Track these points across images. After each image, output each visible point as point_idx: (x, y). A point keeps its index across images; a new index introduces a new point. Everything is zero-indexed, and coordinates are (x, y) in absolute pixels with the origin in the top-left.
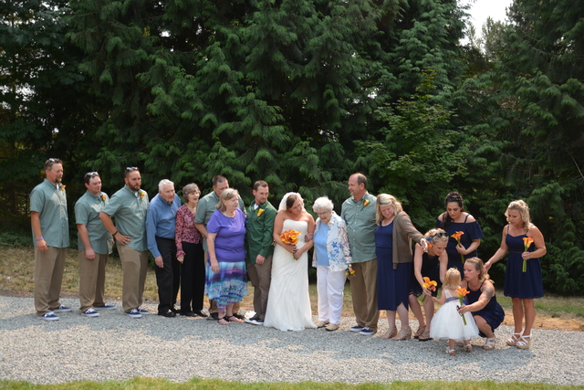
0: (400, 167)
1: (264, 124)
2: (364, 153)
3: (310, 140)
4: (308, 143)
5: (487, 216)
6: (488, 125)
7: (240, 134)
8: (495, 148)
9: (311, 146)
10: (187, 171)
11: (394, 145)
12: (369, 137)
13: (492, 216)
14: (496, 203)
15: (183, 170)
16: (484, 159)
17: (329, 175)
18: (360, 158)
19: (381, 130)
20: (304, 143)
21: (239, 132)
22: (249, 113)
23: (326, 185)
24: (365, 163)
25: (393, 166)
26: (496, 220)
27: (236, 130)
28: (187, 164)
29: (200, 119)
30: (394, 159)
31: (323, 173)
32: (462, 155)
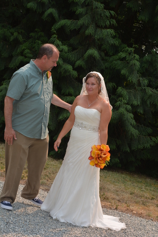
1: (98, 26)
3: (135, 48)
7: (76, 32)
9: (135, 52)
10: (26, 57)
15: (22, 55)
17: (146, 82)
20: (130, 49)
21: (75, 29)
22: (86, 13)
23: (142, 90)
27: (72, 28)
28: (27, 51)
29: (43, 13)
31: (141, 79)
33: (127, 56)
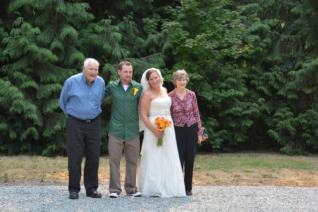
0: (196, 45)
2: (153, 31)
4: (110, 21)
5: (259, 88)
6: (258, 5)
8: (266, 26)
9: (113, 24)
11: (186, 23)
12: (155, 15)
13: (263, 88)
14: (266, 76)
16: (257, 37)
18: (151, 36)
19: (166, 9)
20: (106, 21)
24: (156, 40)
25: (190, 44)
26: (266, 91)
30: (188, 37)
31: (122, 50)
32: (241, 33)
33: (105, 29)
